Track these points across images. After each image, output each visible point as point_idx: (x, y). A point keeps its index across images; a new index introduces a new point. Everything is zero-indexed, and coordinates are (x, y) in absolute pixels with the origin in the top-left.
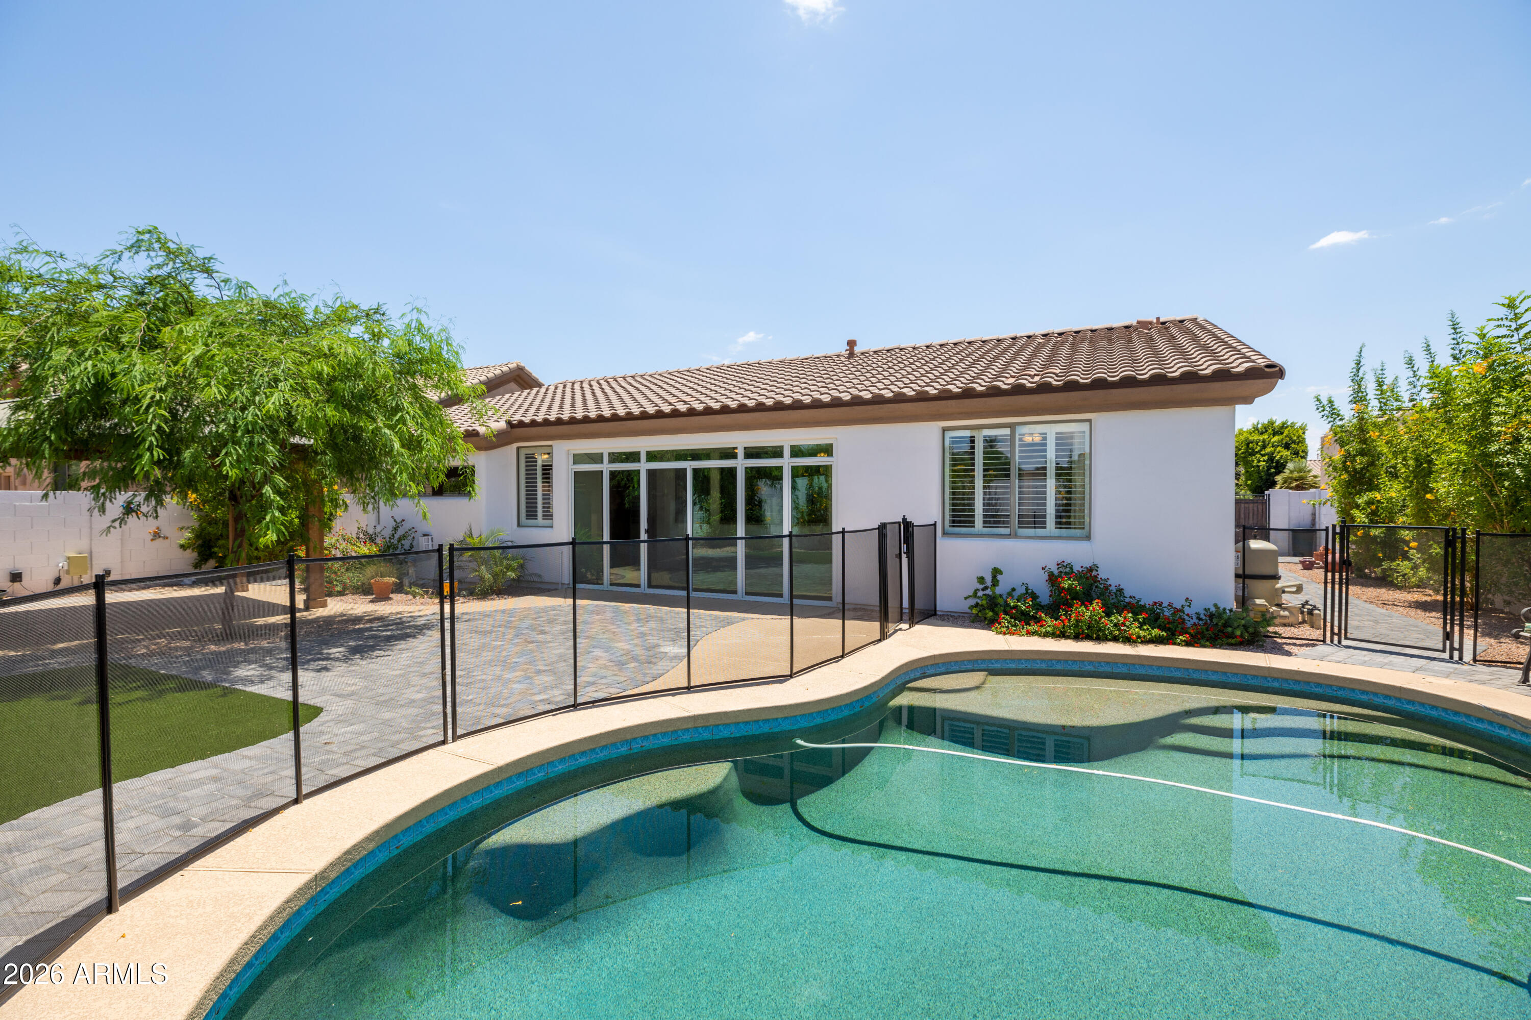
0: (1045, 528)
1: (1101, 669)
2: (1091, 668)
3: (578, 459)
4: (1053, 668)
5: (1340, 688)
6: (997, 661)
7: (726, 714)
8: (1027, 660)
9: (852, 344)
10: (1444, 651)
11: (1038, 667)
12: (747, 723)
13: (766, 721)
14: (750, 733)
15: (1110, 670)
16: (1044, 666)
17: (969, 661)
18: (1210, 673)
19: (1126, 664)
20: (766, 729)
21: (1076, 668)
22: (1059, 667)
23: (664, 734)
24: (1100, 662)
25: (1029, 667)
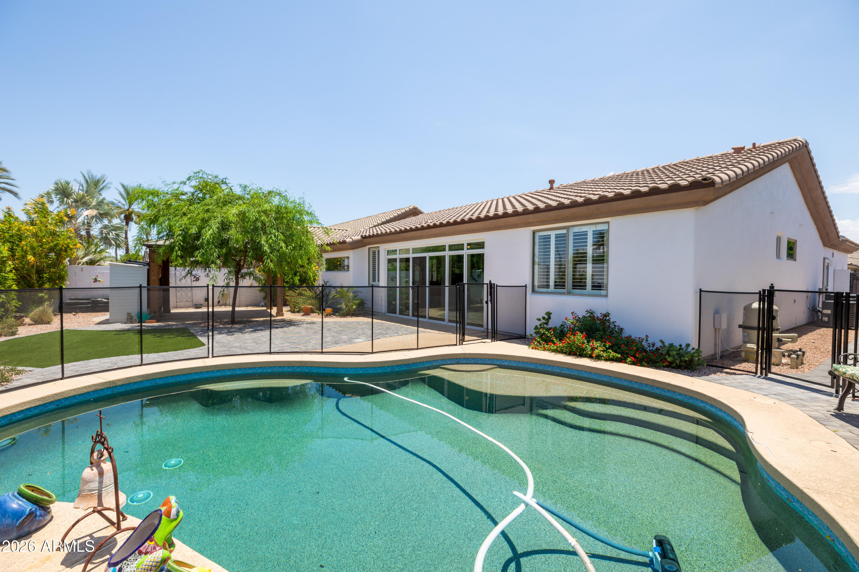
0: (586, 289)
1: (563, 372)
2: (558, 370)
3: (389, 252)
4: (538, 368)
5: (691, 397)
6: (506, 361)
7: (314, 362)
8: (523, 362)
9: (552, 182)
10: (832, 387)
11: (529, 367)
12: (324, 368)
13: (333, 368)
14: (326, 372)
15: (568, 373)
16: (532, 367)
17: (489, 359)
18: (622, 380)
19: (577, 370)
20: (333, 371)
21: (550, 369)
22: (540, 368)
23: (289, 367)
24: (563, 368)
25: (524, 366)
